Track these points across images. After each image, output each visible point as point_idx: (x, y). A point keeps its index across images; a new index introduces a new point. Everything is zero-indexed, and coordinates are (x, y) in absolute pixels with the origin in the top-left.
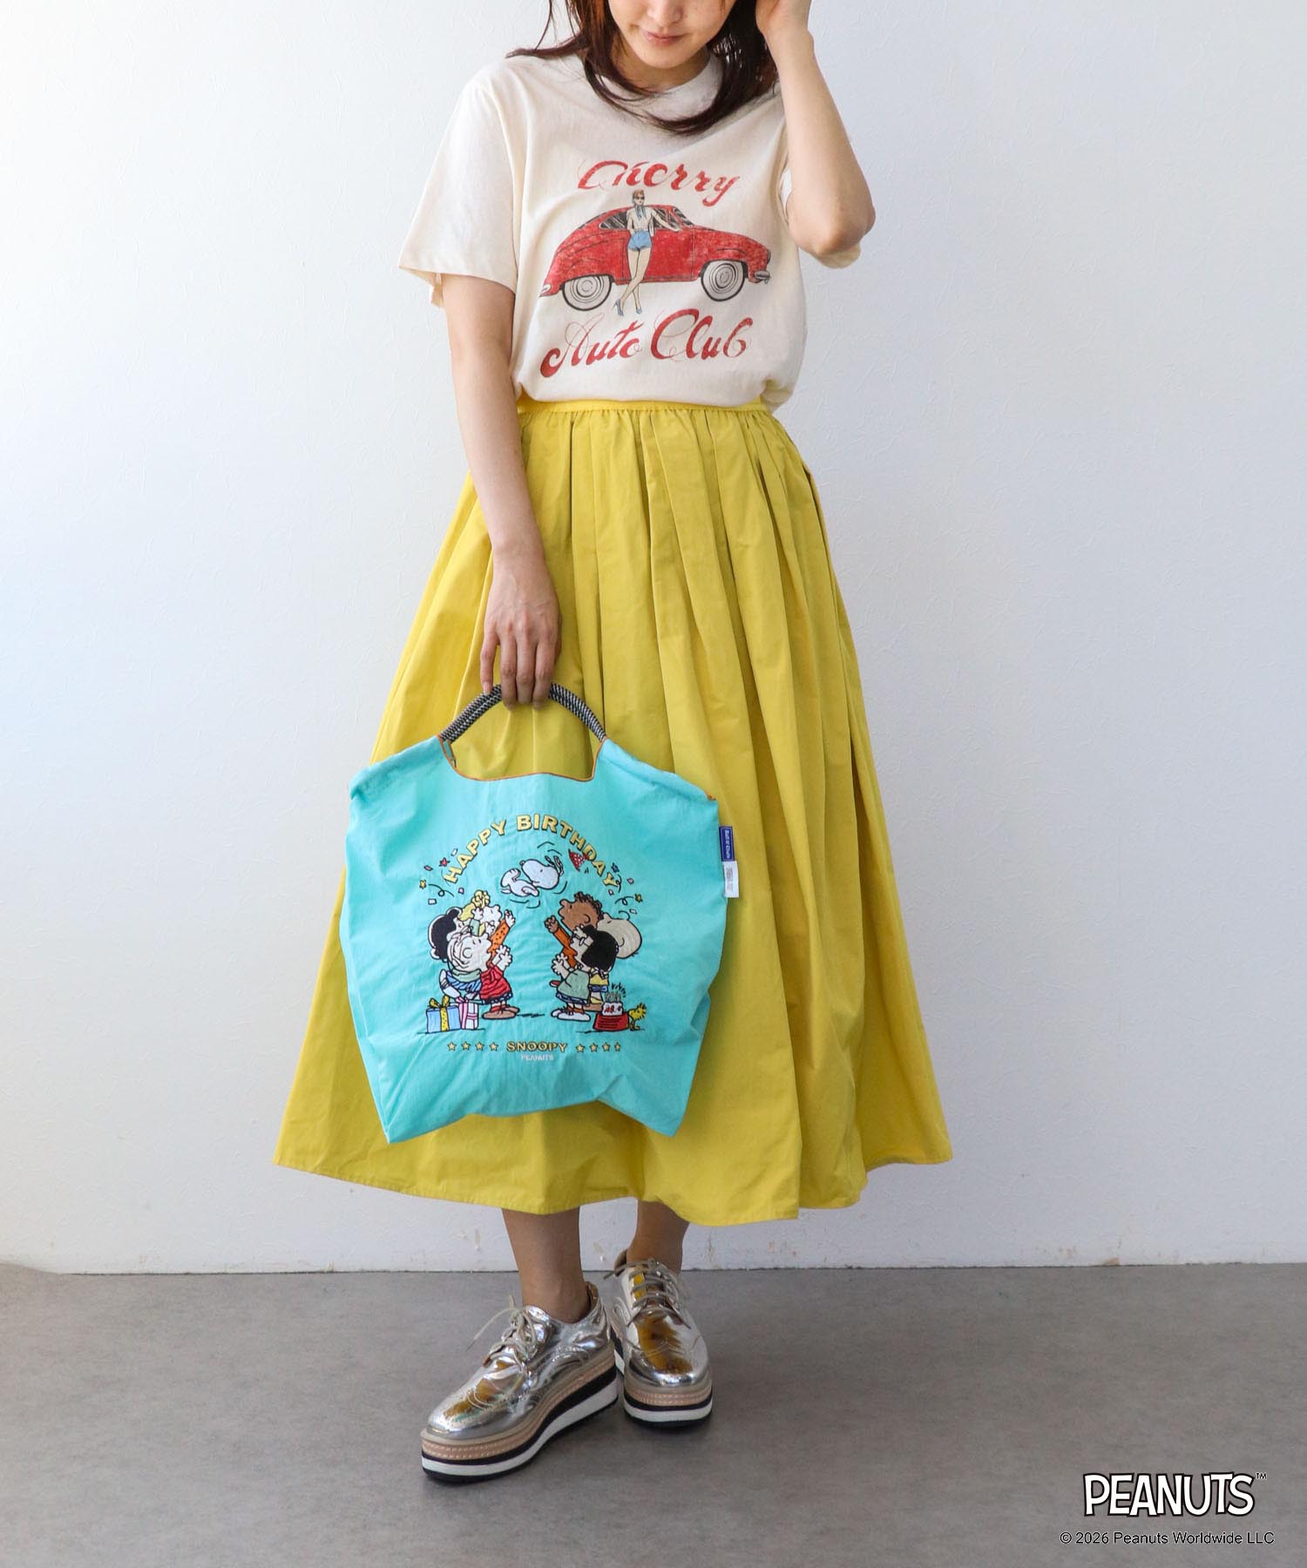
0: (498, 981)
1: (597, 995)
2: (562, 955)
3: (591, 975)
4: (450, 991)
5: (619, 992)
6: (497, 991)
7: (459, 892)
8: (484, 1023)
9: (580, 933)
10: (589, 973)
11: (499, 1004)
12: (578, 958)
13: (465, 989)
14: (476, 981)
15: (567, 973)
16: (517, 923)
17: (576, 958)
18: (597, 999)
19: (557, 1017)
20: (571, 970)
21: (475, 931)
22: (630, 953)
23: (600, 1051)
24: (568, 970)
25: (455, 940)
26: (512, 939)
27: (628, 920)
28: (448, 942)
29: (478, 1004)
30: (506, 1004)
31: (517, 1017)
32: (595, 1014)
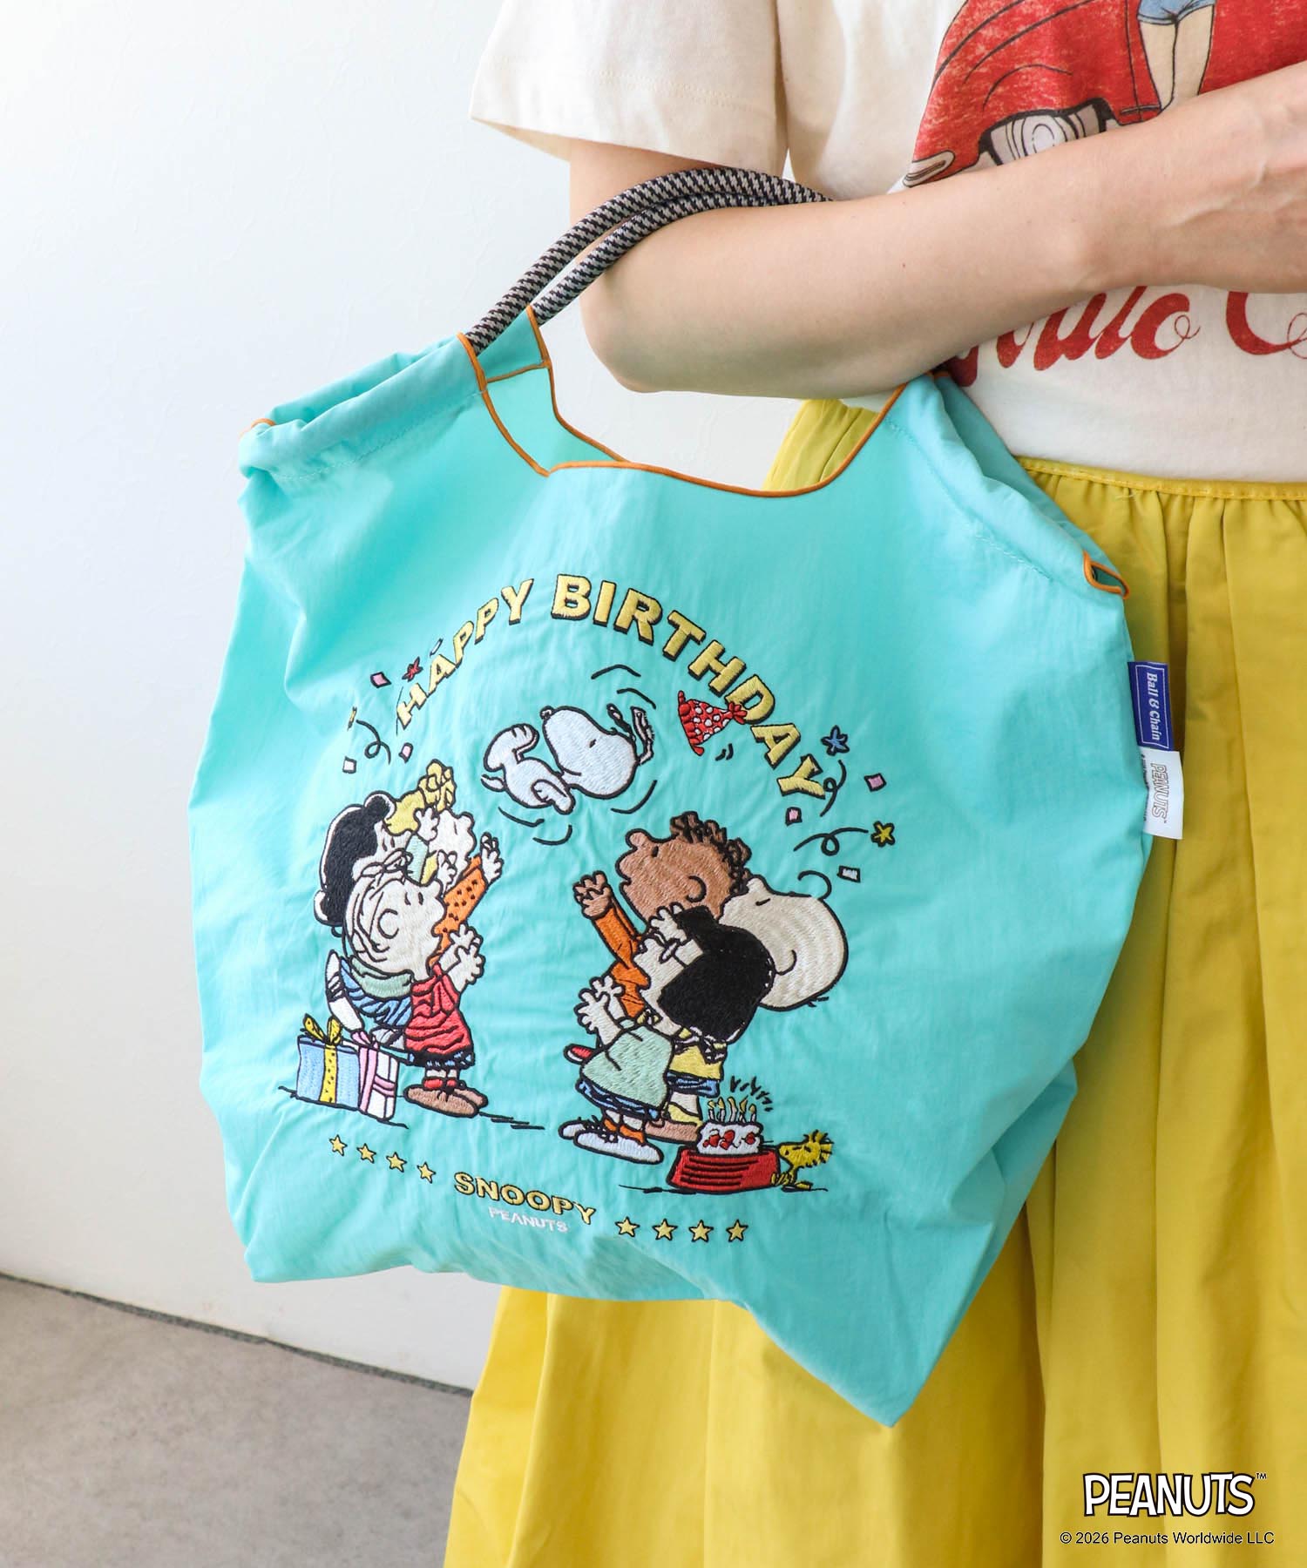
0: (448, 1014)
1: (688, 1101)
2: (609, 981)
3: (677, 1045)
4: (342, 1008)
5: (753, 1100)
6: (444, 1040)
7: (401, 754)
8: (406, 1112)
9: (669, 928)
10: (673, 1039)
11: (442, 1074)
12: (651, 996)
13: (373, 1015)
14: (400, 999)
15: (616, 1030)
16: (506, 875)
17: (644, 993)
18: (684, 1110)
19: (575, 1138)
20: (627, 1024)
21: (414, 867)
22: (805, 993)
23: (683, 1238)
24: (618, 1022)
25: (368, 880)
26: (489, 915)
27: (821, 899)
28: (354, 883)
29: (399, 1060)
30: (457, 1079)
31: (478, 1115)
32: (676, 1147)
